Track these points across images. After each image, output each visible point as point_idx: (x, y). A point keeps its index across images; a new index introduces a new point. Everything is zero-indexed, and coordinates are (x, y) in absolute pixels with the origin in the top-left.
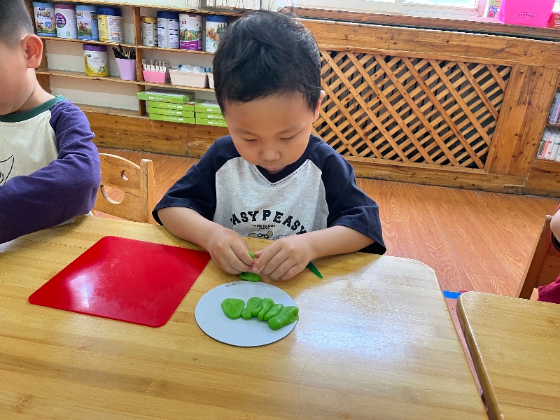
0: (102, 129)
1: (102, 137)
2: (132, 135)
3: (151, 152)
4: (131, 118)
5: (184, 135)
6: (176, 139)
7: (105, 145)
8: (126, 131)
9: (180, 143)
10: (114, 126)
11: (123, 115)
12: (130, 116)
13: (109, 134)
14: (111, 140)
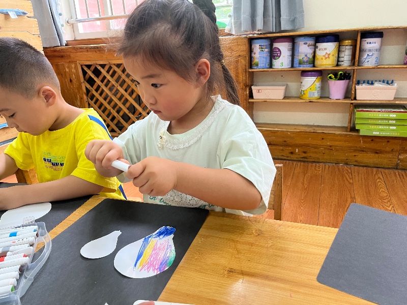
0: (307, 145)
1: (305, 152)
2: (337, 150)
3: (355, 165)
4: (339, 135)
5: (398, 148)
6: (387, 152)
7: (307, 160)
8: (331, 146)
9: (390, 155)
10: (319, 142)
11: (330, 132)
12: (338, 132)
13: (312, 150)
14: (313, 155)
